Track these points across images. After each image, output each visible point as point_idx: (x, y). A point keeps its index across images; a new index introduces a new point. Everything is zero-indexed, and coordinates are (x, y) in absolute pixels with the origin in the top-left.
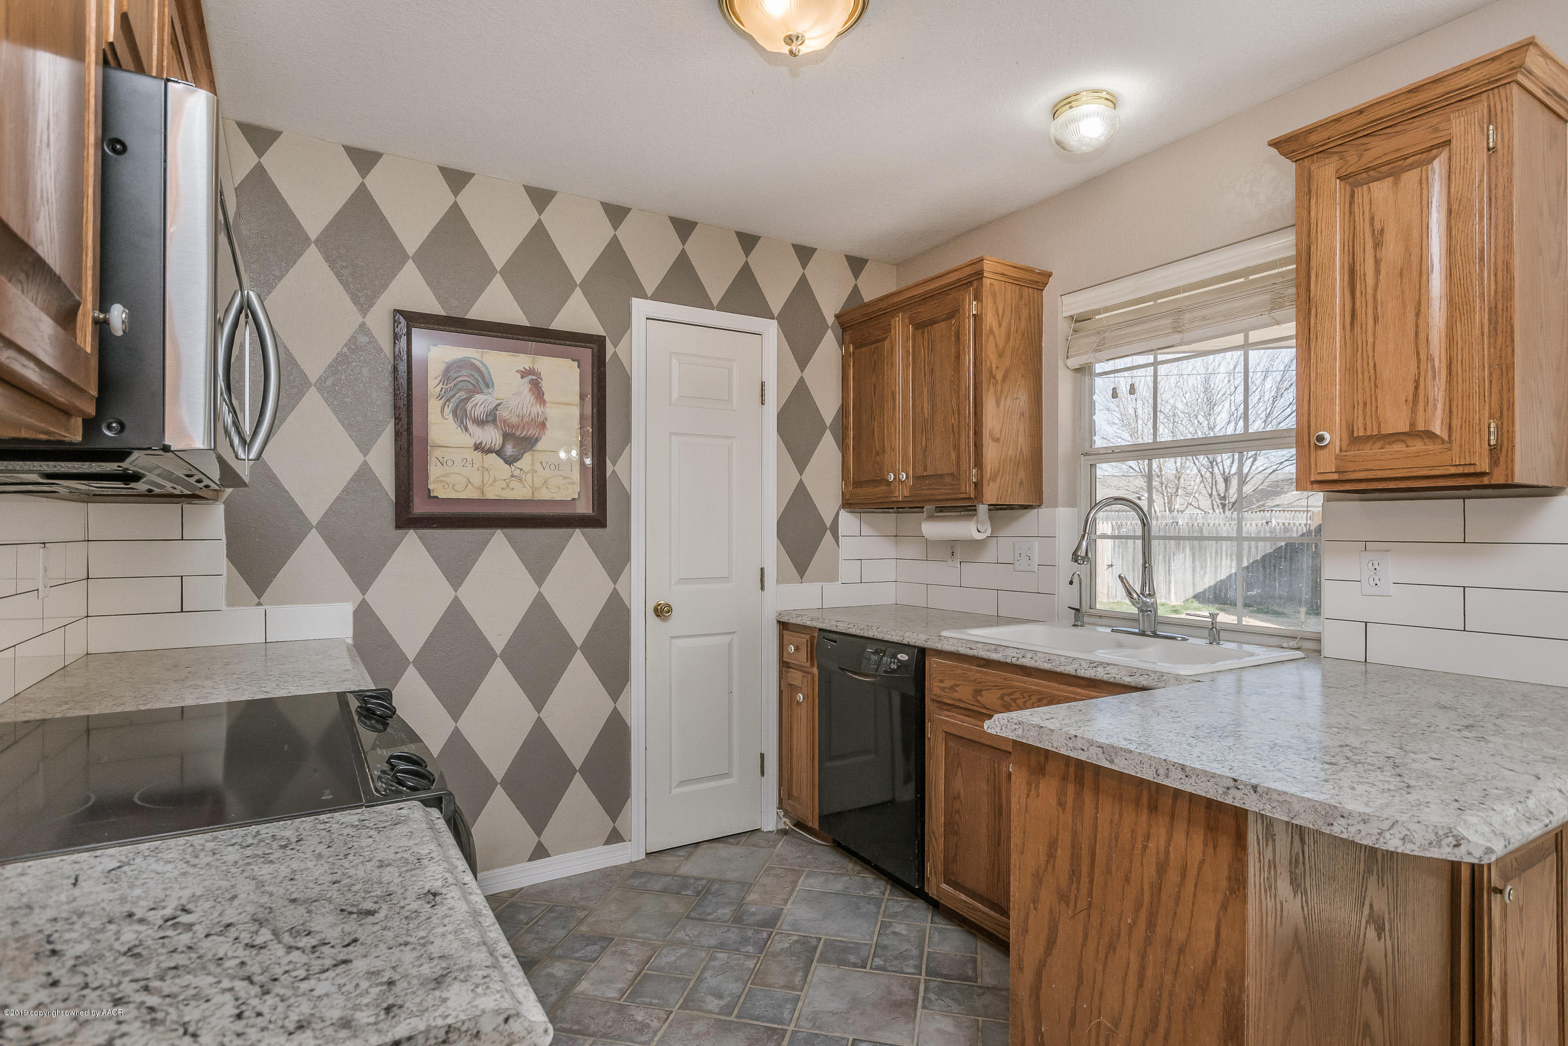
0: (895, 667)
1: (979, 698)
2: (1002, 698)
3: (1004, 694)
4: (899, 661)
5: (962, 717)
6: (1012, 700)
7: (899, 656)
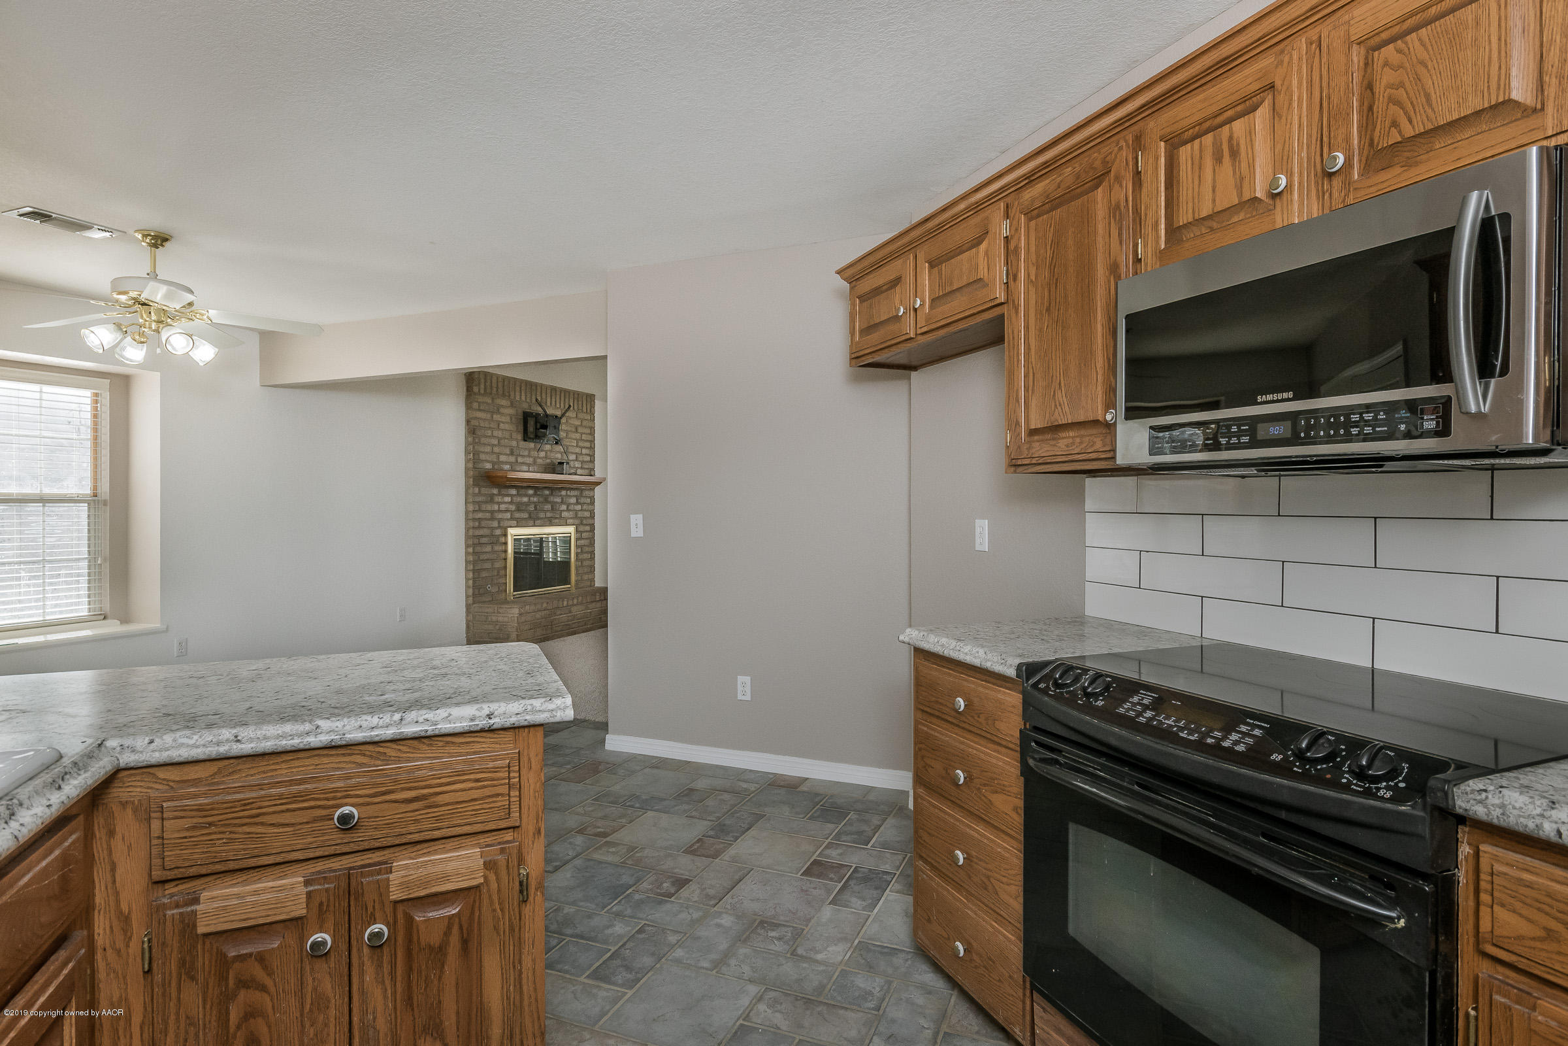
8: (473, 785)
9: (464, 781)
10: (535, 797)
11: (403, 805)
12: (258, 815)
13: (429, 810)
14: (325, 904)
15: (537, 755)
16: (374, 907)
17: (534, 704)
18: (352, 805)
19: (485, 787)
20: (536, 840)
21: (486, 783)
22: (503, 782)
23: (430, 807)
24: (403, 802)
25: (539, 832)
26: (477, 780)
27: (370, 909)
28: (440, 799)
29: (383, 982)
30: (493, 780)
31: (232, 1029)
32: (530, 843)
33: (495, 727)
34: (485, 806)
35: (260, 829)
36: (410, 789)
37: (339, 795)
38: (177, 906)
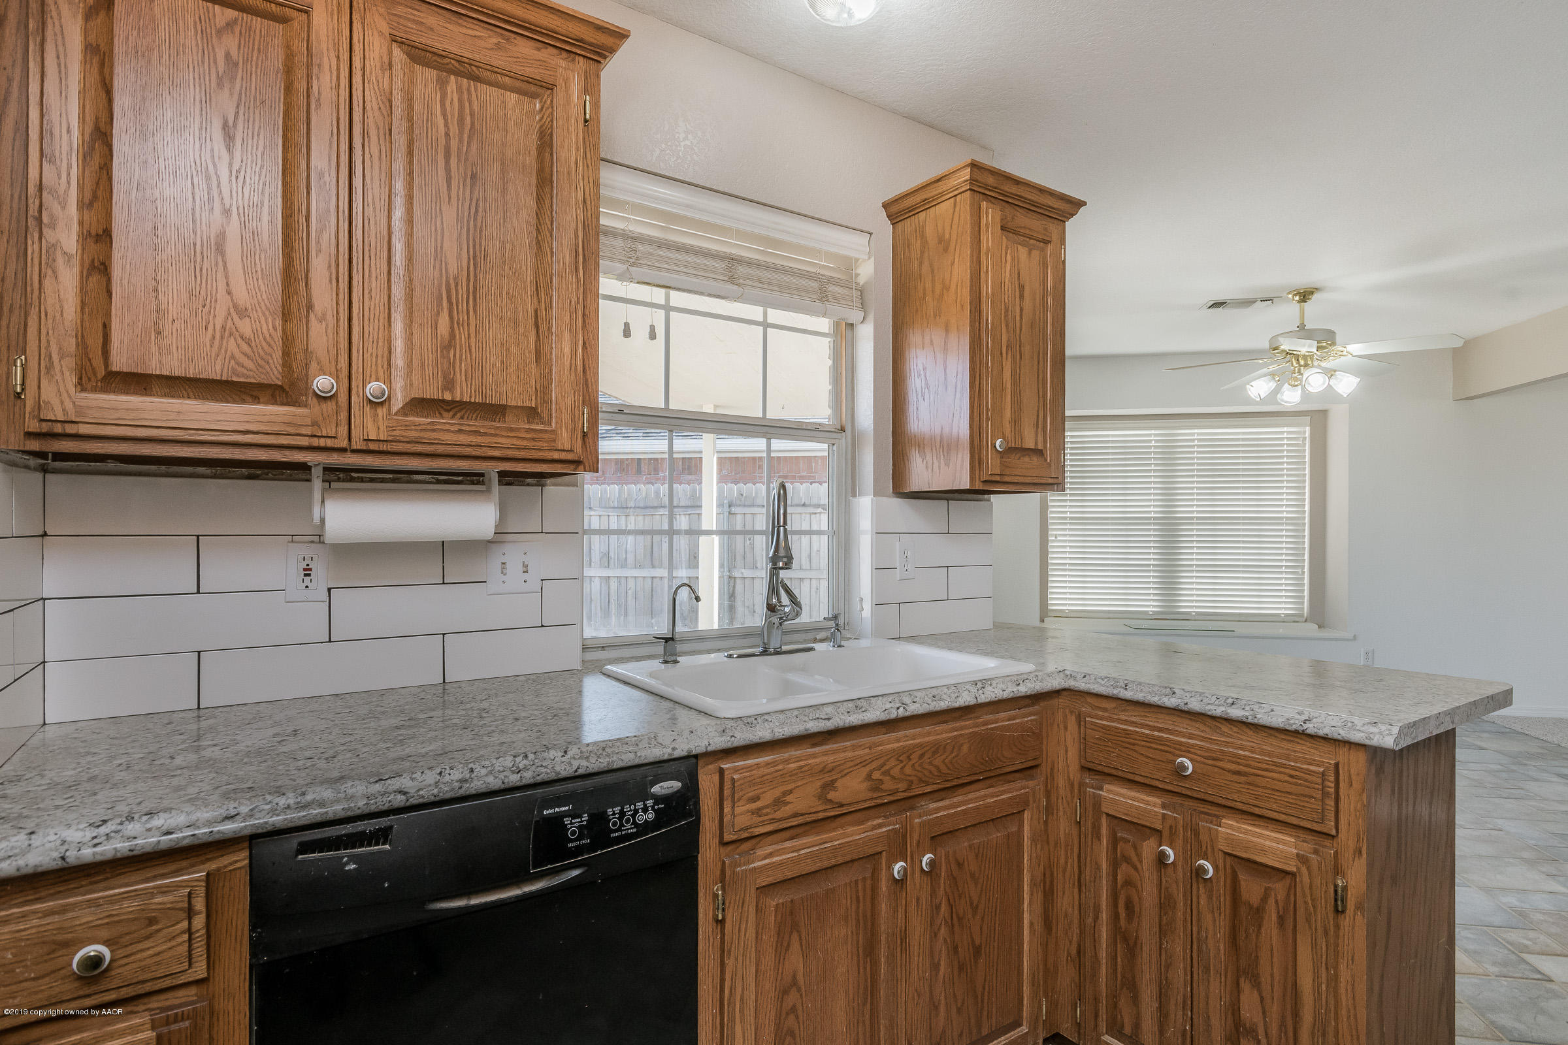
0: (651, 816)
1: (832, 795)
2: (869, 777)
3: (871, 772)
4: (658, 799)
5: (787, 844)
6: (883, 774)
7: (656, 789)
8: (1287, 778)
9: (1280, 773)
10: (1356, 815)
11: (1229, 774)
12: (1134, 745)
13: (1250, 787)
14: (1174, 828)
15: (1358, 774)
16: (1207, 847)
17: (1356, 723)
18: (1191, 760)
19: (1296, 784)
20: (1357, 859)
21: (1300, 782)
22: (1317, 786)
23: (1249, 784)
24: (1229, 771)
25: (1360, 852)
26: (1292, 776)
27: (1204, 848)
28: (1258, 780)
29: (1213, 912)
30: (1305, 780)
31: (1119, 887)
32: (1351, 859)
33: (1308, 731)
34: (1297, 802)
35: (1134, 754)
36: (1234, 763)
37: (1184, 748)
38: (1092, 788)
